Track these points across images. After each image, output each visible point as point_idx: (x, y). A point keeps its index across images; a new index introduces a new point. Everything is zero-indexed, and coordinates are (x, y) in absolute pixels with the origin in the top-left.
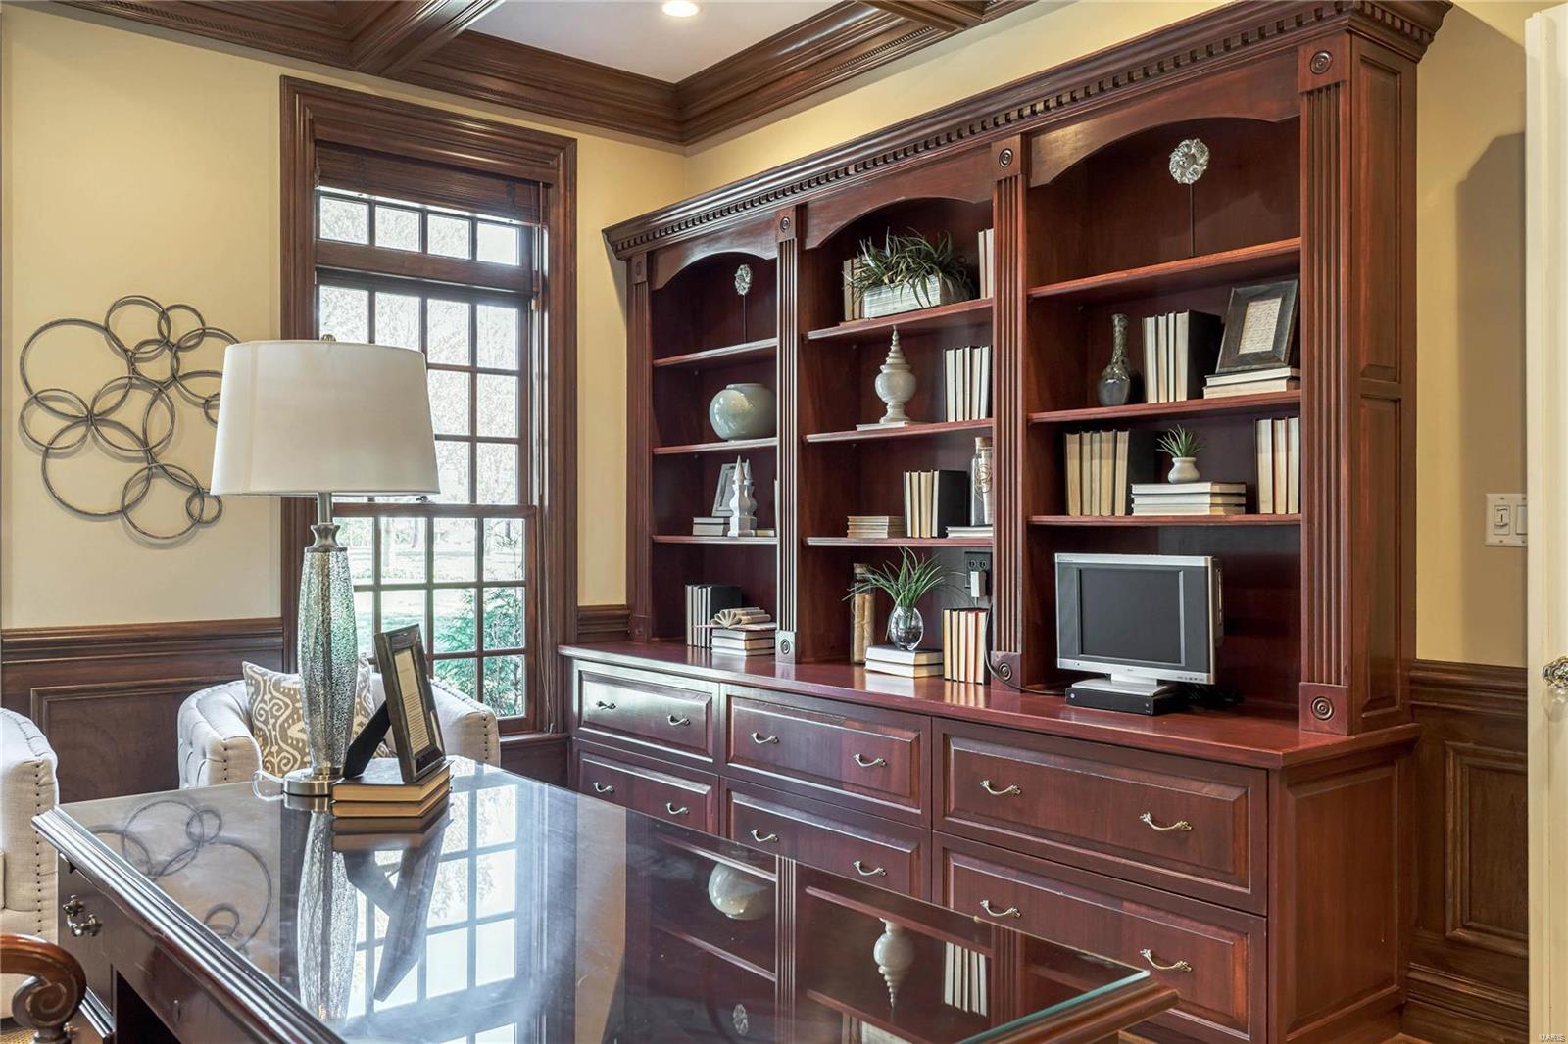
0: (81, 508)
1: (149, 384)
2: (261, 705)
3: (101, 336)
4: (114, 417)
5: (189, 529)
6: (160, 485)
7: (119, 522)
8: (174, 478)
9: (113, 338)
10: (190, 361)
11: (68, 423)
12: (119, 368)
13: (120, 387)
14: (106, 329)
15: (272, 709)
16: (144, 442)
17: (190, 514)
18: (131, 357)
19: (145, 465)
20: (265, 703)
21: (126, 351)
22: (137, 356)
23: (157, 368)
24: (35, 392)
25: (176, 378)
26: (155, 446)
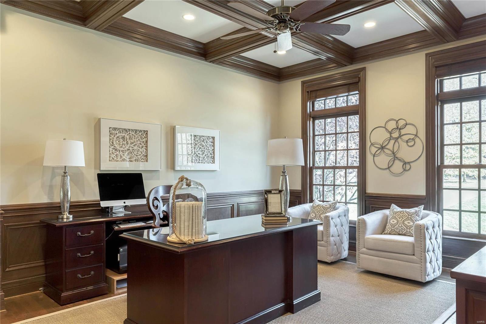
0: (380, 167)
1: (394, 138)
2: (400, 214)
3: (384, 129)
4: (387, 147)
5: (403, 172)
6: (397, 162)
7: (388, 170)
8: (399, 160)
9: (386, 129)
10: (403, 132)
11: (378, 149)
12: (388, 135)
13: (388, 140)
14: (385, 127)
15: (402, 216)
16: (393, 152)
17: (403, 168)
18: (391, 133)
19: (393, 157)
20: (401, 213)
21: (389, 131)
22: (392, 132)
23: (396, 135)
24: (372, 143)
25: (400, 136)
26: (396, 152)
